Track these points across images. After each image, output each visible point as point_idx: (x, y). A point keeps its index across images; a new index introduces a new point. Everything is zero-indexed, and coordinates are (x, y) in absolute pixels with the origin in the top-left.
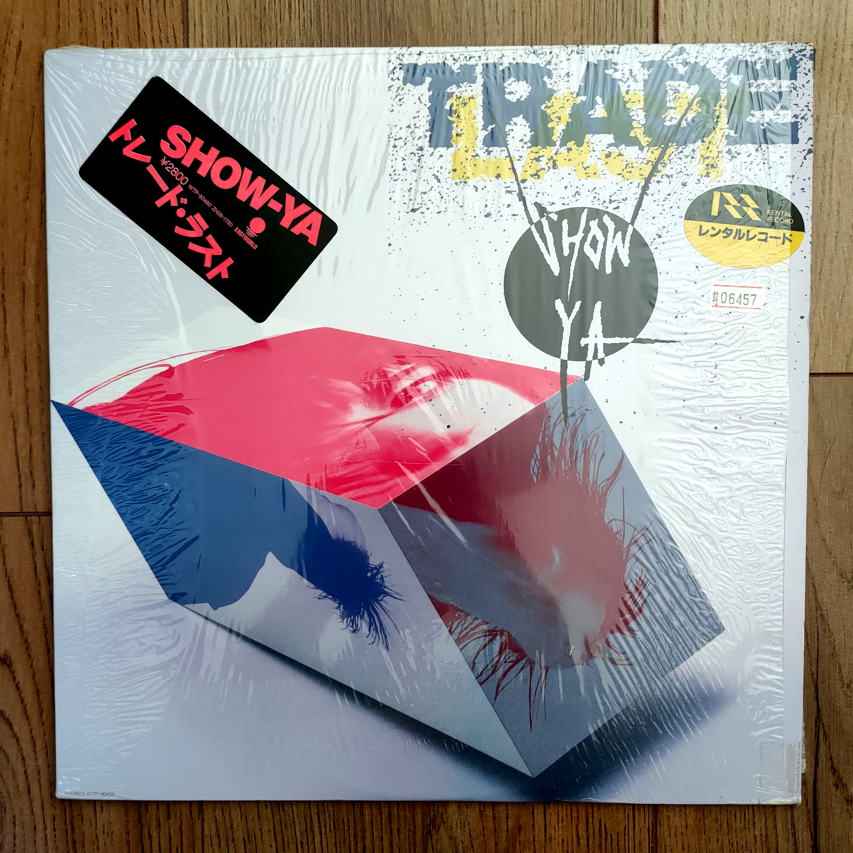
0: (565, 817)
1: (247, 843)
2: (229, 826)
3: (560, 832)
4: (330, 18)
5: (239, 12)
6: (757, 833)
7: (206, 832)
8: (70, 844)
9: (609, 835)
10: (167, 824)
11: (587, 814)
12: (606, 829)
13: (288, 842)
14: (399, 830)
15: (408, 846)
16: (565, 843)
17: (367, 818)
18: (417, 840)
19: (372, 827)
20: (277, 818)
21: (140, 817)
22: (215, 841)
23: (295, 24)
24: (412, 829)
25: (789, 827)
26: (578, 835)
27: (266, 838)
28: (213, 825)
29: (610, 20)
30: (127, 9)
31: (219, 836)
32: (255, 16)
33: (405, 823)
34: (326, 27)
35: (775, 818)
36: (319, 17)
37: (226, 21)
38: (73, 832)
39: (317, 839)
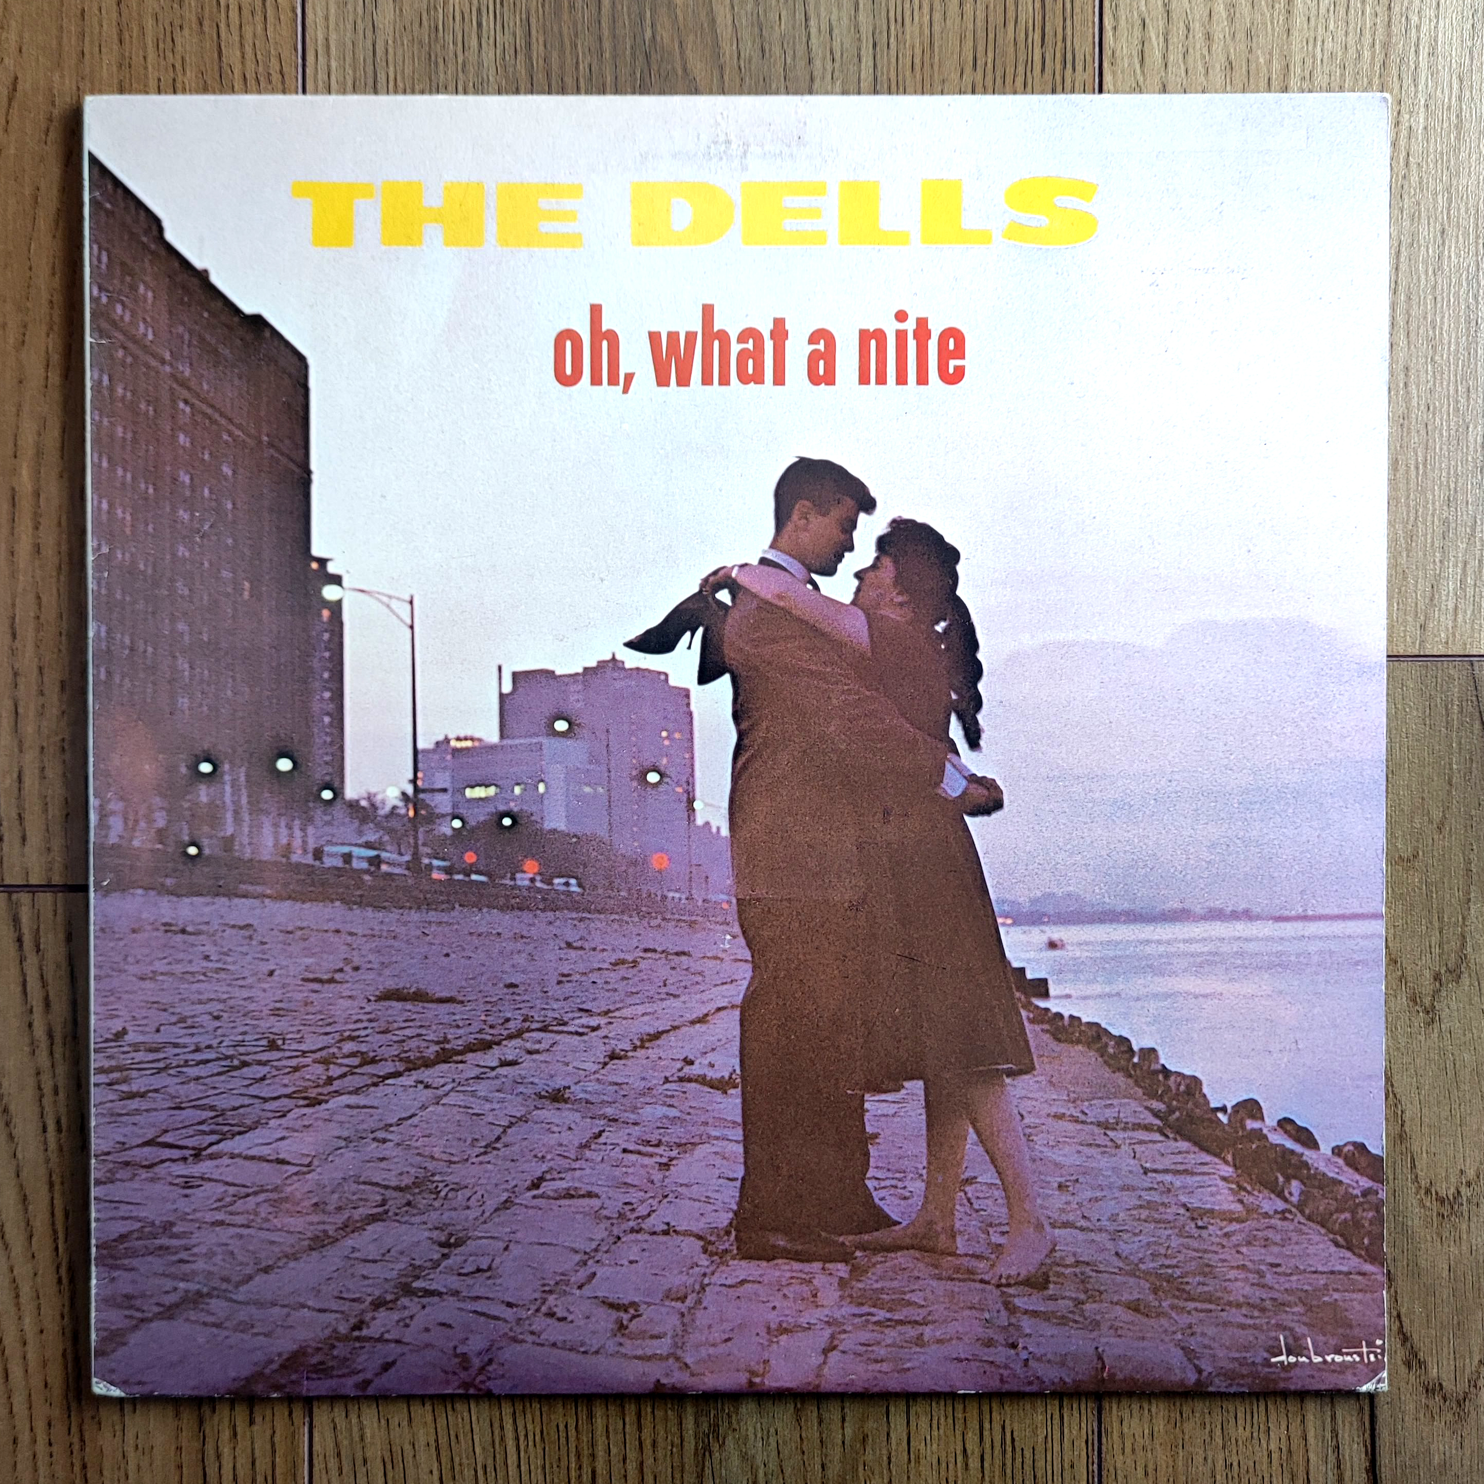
0: (942, 1420)
1: (389, 1467)
2: (357, 1438)
3: (935, 1446)
4: (548, 46)
5: (391, 34)
6: (1273, 1446)
7: (317, 1447)
8: (77, 1469)
9: (1018, 1450)
10: (248, 1434)
11: (981, 1413)
12: (1013, 1440)
13: (460, 1465)
14: (654, 1444)
15: (670, 1470)
16: (944, 1465)
17: (600, 1422)
18: (686, 1460)
19: (608, 1437)
20: (442, 1422)
21: (201, 1422)
22: (333, 1464)
23: (488, 55)
24: (677, 1441)
25: (1328, 1435)
26: (965, 1450)
27: (422, 1457)
28: (329, 1435)
29: (1022, 58)
30: (201, 24)
31: (339, 1455)
32: (421, 43)
33: (666, 1432)
34: (541, 62)
35: (1303, 1422)
36: (529, 45)
37: (371, 48)
38: (82, 1449)
39: (512, 1459)
